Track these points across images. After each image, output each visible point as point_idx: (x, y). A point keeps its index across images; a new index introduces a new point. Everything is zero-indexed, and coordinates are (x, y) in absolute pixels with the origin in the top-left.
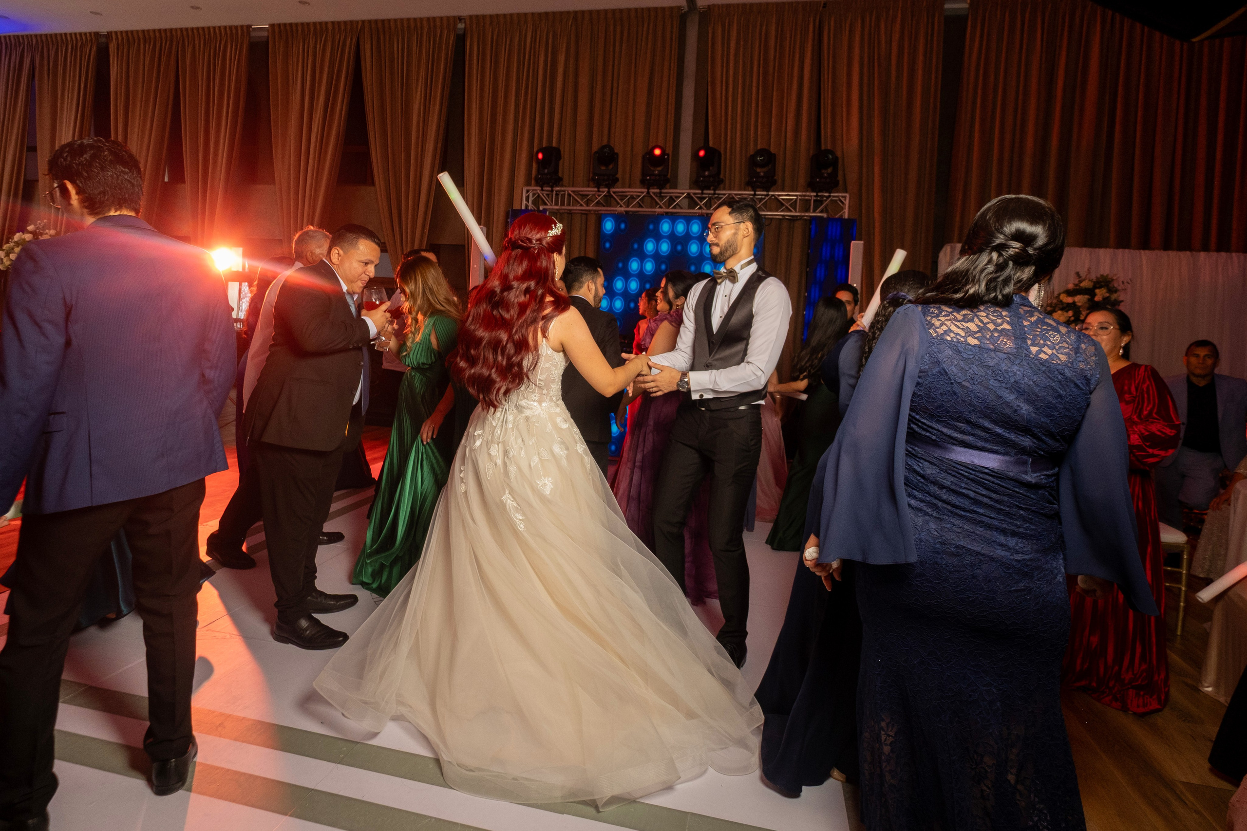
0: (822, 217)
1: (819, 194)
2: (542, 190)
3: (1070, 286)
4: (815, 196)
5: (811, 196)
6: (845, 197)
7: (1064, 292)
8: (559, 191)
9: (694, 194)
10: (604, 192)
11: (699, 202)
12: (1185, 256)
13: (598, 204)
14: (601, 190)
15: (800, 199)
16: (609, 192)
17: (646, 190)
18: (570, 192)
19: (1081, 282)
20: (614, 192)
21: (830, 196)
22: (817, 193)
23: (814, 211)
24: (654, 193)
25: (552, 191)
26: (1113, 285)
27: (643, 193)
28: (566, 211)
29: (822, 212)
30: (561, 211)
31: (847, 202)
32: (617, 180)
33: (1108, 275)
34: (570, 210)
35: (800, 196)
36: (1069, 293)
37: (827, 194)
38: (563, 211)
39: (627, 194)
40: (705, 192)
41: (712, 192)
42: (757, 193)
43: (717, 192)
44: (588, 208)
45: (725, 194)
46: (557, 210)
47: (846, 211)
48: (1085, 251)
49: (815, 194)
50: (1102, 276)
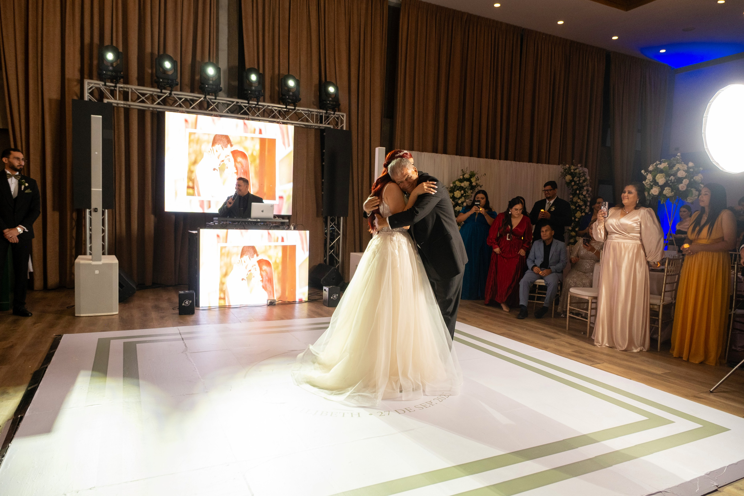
0: (330, 128)
1: (328, 112)
2: (105, 85)
3: (461, 177)
4: (325, 113)
5: (323, 113)
6: (343, 116)
7: (457, 181)
8: (122, 88)
9: (242, 103)
10: (165, 93)
11: (246, 110)
12: (496, 161)
13: (159, 104)
14: (163, 91)
15: (316, 115)
16: (170, 94)
17: (204, 96)
18: (133, 89)
19: (463, 175)
20: (175, 94)
21: (334, 114)
22: (327, 111)
23: (325, 124)
24: (209, 99)
25: (116, 87)
26: (477, 177)
27: (200, 98)
28: (125, 106)
29: (328, 124)
30: (119, 105)
31: (345, 119)
32: (177, 85)
33: (474, 171)
34: (130, 105)
35: (316, 112)
36: (461, 181)
37: (333, 113)
38: (122, 105)
39: (182, 96)
40: (250, 102)
41: (256, 103)
42: (288, 107)
43: (259, 103)
44: (152, 106)
45: (263, 106)
46: (118, 104)
47: (344, 125)
48: (458, 157)
49: (325, 112)
50: (471, 172)
